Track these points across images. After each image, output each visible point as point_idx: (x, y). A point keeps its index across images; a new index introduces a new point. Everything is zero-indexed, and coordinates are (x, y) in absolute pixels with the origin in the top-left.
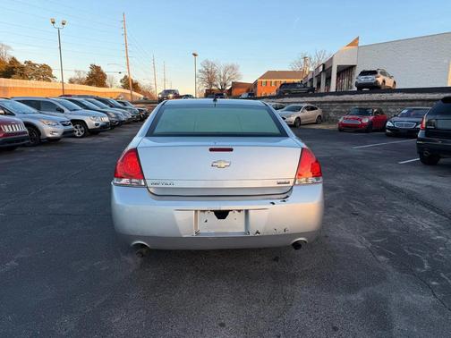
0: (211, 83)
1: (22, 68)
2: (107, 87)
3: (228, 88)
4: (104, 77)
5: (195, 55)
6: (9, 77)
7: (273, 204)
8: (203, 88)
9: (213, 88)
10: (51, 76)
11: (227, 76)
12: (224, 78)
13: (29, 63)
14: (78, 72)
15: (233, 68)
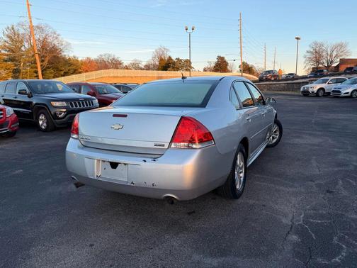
0: (318, 62)
1: (174, 63)
2: (229, 72)
3: (335, 65)
4: (226, 64)
5: (298, 39)
6: (166, 70)
7: (145, 161)
8: (310, 66)
9: (320, 66)
10: (191, 67)
11: (334, 54)
12: (331, 56)
13: (178, 59)
14: (210, 62)
15: (341, 46)
